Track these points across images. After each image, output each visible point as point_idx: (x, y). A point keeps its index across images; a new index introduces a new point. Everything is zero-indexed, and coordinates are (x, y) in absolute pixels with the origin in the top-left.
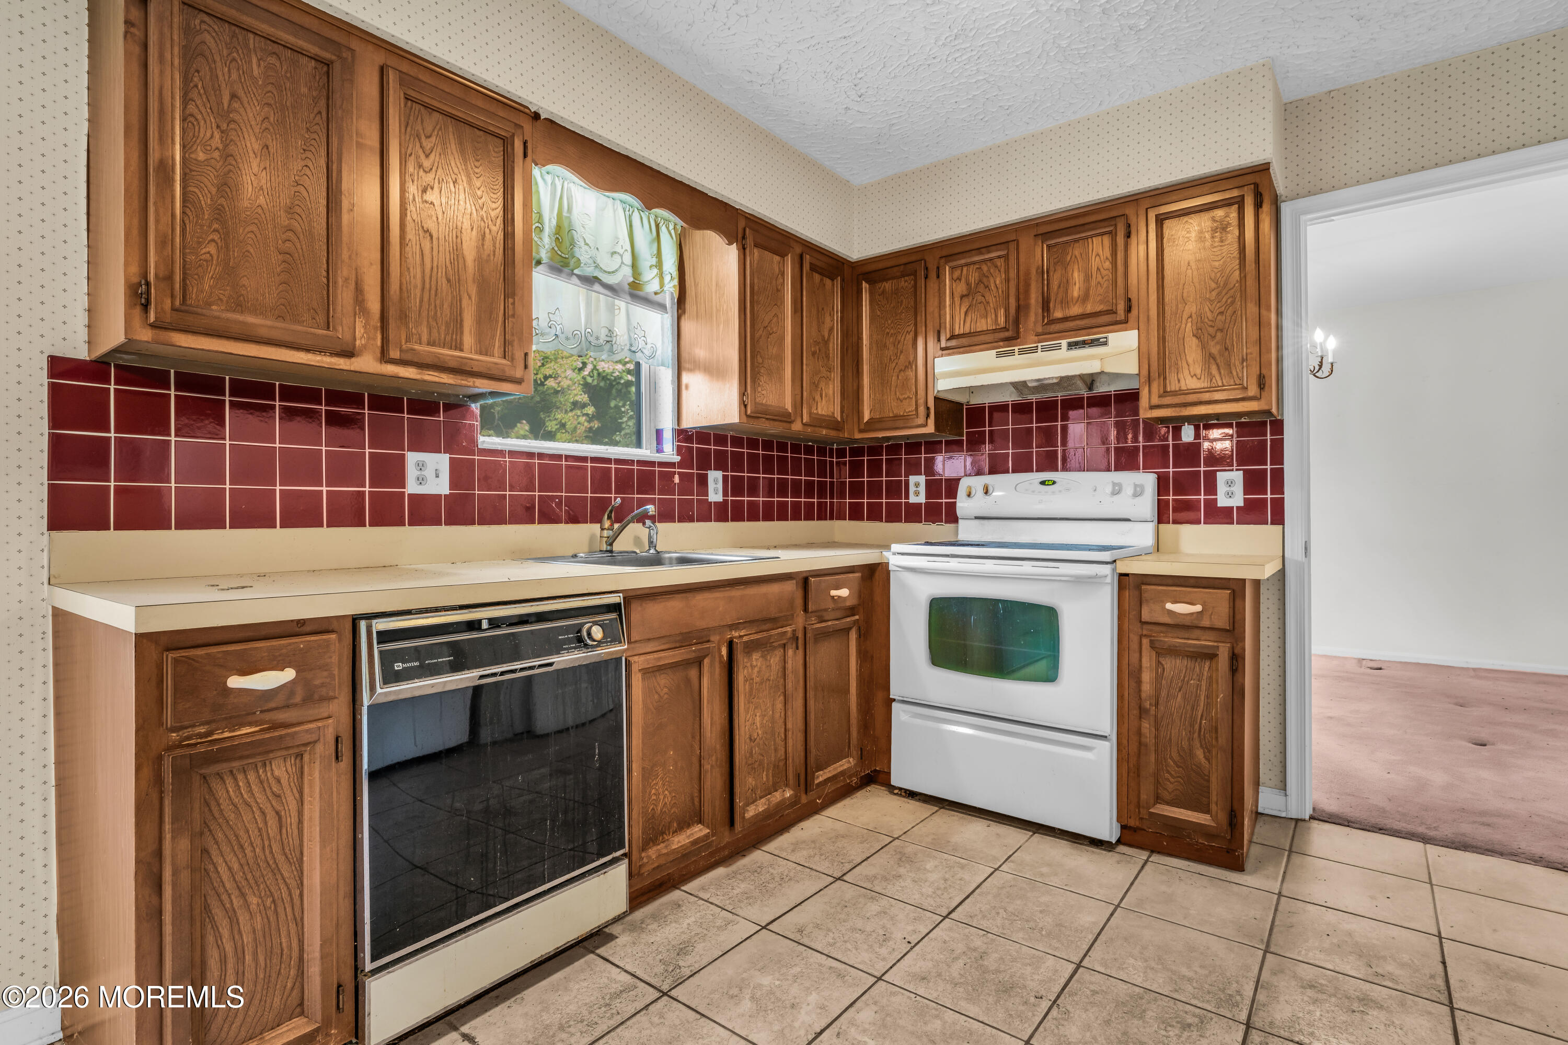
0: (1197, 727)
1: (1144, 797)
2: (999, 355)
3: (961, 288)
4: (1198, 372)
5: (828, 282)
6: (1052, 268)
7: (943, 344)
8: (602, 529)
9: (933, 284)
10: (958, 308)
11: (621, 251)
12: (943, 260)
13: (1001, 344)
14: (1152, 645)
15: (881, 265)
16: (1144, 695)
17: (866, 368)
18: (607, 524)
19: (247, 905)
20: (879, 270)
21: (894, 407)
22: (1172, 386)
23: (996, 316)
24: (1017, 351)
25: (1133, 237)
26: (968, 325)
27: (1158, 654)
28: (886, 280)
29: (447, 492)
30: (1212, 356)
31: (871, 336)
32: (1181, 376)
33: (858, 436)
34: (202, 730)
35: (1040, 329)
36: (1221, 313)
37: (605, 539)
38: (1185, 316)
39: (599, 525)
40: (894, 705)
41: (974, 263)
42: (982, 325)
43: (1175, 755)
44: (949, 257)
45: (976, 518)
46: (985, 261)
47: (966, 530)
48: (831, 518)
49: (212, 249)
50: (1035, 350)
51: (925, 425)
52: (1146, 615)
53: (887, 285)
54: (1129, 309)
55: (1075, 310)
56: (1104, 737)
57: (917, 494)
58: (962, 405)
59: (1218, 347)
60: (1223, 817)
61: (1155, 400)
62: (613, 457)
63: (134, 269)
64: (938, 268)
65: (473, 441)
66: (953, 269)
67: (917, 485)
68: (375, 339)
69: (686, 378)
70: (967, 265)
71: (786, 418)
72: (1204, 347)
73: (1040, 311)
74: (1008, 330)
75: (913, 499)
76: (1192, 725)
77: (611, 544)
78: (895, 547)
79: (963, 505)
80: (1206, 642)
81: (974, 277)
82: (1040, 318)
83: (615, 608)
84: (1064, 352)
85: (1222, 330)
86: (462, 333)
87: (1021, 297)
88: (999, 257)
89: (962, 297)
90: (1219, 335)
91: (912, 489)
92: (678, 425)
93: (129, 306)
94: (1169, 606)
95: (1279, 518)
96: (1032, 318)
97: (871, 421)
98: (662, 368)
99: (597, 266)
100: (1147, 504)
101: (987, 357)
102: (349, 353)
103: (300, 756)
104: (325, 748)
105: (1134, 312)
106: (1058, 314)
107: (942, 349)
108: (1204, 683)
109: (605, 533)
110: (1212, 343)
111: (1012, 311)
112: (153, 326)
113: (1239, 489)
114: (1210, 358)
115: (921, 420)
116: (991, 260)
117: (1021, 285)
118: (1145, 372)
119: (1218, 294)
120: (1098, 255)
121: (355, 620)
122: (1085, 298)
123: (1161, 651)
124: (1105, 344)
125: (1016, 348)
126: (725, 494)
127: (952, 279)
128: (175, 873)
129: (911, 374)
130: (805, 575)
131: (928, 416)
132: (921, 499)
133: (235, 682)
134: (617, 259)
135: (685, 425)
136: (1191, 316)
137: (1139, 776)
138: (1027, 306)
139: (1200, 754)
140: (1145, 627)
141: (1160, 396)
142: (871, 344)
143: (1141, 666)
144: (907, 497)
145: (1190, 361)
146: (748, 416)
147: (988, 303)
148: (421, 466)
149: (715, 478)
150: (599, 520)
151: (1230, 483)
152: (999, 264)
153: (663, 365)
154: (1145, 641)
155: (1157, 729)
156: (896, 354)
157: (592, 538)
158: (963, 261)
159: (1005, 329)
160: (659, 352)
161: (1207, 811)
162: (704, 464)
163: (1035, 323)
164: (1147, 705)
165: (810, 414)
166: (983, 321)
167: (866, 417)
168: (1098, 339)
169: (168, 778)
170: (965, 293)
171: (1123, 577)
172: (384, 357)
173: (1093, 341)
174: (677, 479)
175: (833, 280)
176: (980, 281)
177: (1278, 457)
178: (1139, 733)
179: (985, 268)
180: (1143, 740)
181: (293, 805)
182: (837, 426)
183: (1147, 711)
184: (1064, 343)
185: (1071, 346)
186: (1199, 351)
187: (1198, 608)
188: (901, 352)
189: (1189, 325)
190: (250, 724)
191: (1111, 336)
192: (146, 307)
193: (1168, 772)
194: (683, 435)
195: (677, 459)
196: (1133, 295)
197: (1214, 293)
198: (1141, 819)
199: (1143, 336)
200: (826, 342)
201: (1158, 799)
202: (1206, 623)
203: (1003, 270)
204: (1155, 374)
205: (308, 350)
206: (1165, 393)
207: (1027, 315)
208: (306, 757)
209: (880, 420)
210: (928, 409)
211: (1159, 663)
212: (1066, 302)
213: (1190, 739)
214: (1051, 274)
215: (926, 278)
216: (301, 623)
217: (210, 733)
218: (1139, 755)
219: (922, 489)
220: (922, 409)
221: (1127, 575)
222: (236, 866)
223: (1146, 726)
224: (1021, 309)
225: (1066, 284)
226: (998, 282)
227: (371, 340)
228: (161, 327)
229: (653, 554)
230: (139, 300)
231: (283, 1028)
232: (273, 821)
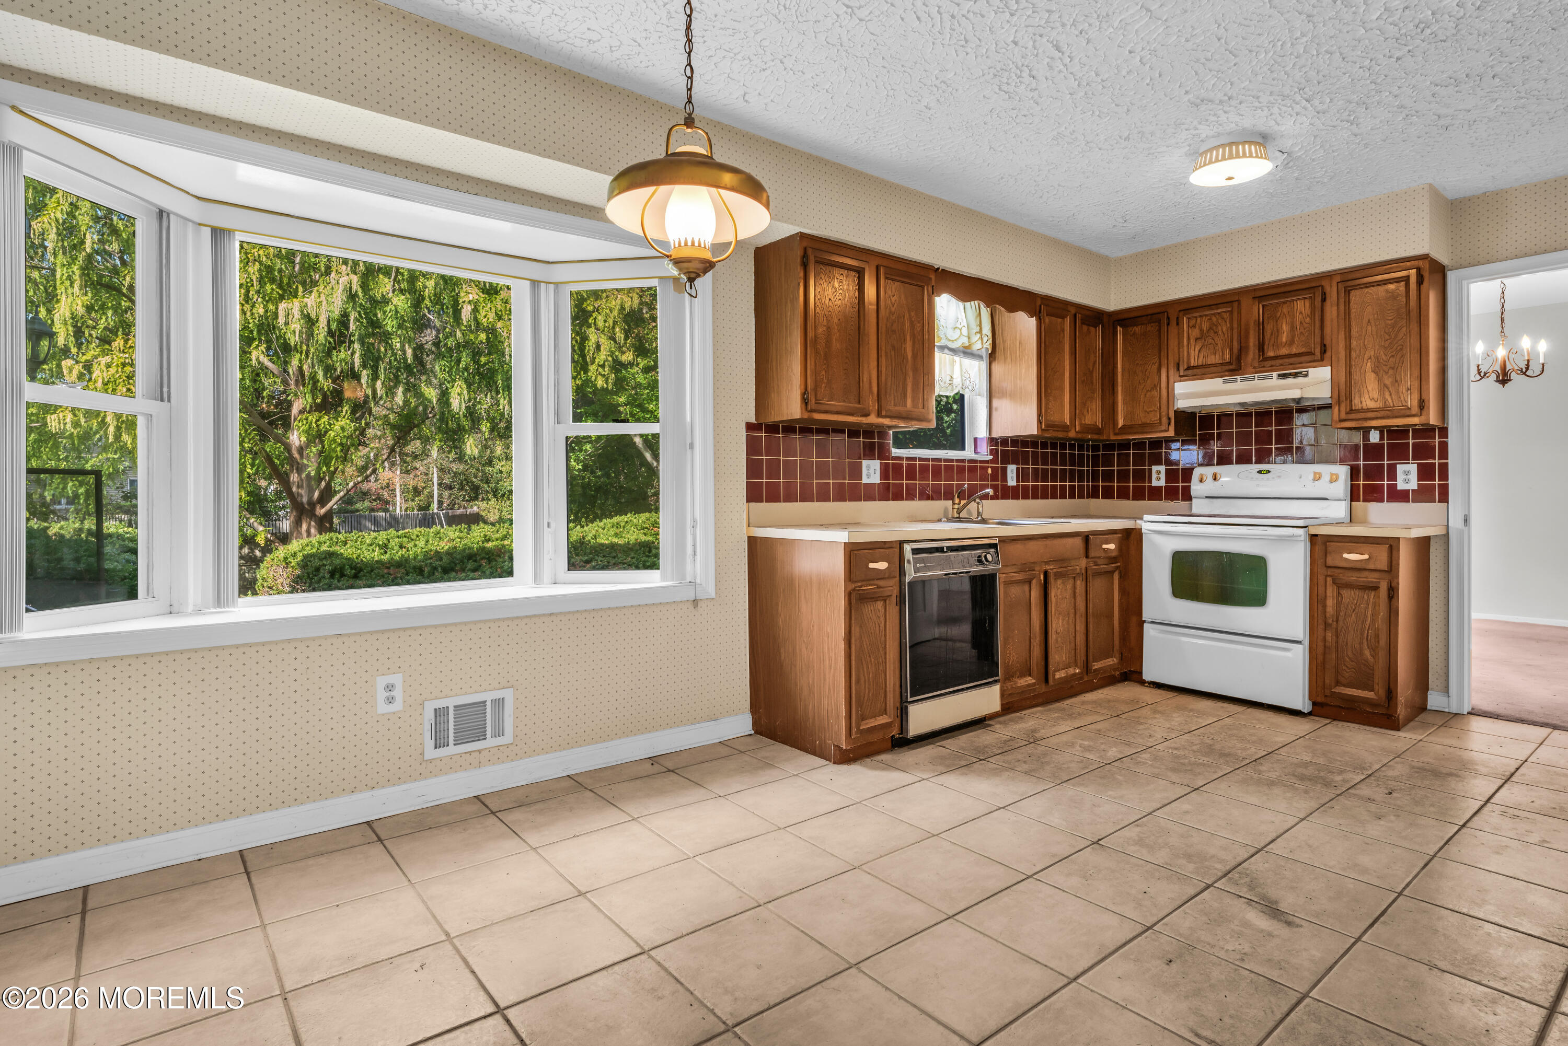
0: (1365, 635)
1: (1327, 681)
2: (1225, 382)
3: (1195, 333)
4: (1376, 396)
5: (1092, 329)
6: (1266, 321)
7: (1182, 374)
8: (954, 504)
9: (1173, 329)
10: (1193, 348)
11: (960, 327)
12: (1181, 313)
13: (1227, 373)
14: (1334, 582)
15: (1132, 315)
16: (1328, 615)
17: (1120, 389)
18: (957, 501)
19: (871, 661)
20: (1130, 318)
21: (1142, 417)
22: (1356, 405)
23: (1223, 354)
24: (1239, 380)
25: (1328, 302)
26: (1201, 359)
27: (1338, 588)
28: (1137, 325)
29: (879, 482)
30: (1385, 386)
31: (1124, 365)
32: (1363, 399)
33: (1113, 437)
34: (859, 584)
35: (1256, 364)
36: (1393, 356)
37: (955, 510)
38: (1366, 358)
39: (951, 502)
40: (1145, 625)
41: (1206, 315)
42: (1212, 360)
43: (1350, 653)
44: (1186, 311)
45: (1207, 497)
46: (1214, 314)
47: (1198, 506)
48: (1088, 497)
49: (823, 373)
50: (1253, 379)
51: (1167, 430)
52: (1330, 562)
53: (1137, 329)
54: (1324, 352)
55: (1284, 351)
56: (1299, 642)
57: (1158, 479)
58: (1195, 414)
59: (1390, 380)
60: (1382, 692)
61: (1343, 416)
62: (955, 458)
63: (803, 387)
64: (1178, 318)
65: (890, 452)
66: (1189, 319)
67: (1158, 472)
68: (876, 407)
69: (996, 403)
70: (1200, 316)
71: (1065, 428)
72: (1380, 379)
73: (1257, 351)
74: (1232, 364)
75: (1155, 483)
76: (1362, 634)
77: (959, 514)
78: (1146, 517)
79: (1196, 488)
80: (1372, 578)
81: (1206, 325)
82: (1257, 357)
83: (994, 546)
84: (1274, 380)
85: (1393, 368)
87: (1243, 341)
88: (1225, 312)
89: (1196, 339)
90: (1391, 372)
91: (1154, 476)
92: (990, 435)
93: (802, 403)
94: (1345, 556)
95: (1444, 497)
96: (1251, 356)
97: (1124, 427)
98: (979, 397)
99: (947, 339)
100: (1341, 487)
101: (1216, 383)
102: (867, 415)
103: (885, 601)
104: (894, 599)
105: (1328, 354)
106: (1271, 354)
107: (1181, 376)
108: (1370, 606)
109: (956, 506)
110: (1385, 377)
111: (1236, 351)
112: (809, 411)
113: (1414, 477)
114: (1384, 387)
115: (1164, 427)
116: (1219, 313)
117: (1242, 333)
118: (1336, 396)
119: (1391, 343)
120: (1301, 313)
121: (901, 544)
122: (1291, 343)
123: (1341, 586)
124: (1306, 375)
125: (1238, 377)
126: (1018, 481)
127: (1188, 326)
128: (856, 641)
129: (1156, 394)
130: (1086, 534)
131: (1169, 424)
132: (1162, 483)
133: (871, 565)
134: (958, 331)
135: (994, 435)
136: (1370, 358)
137: (1324, 668)
138: (1247, 348)
139: (1367, 653)
140: (1330, 570)
141: (1347, 413)
142: (1124, 371)
143: (1326, 596)
144: (1150, 481)
145: (1370, 389)
146: (1043, 430)
147: (1217, 344)
148: (868, 467)
149: (1012, 469)
150: (952, 499)
151: (1407, 473)
152: (1225, 316)
153: (979, 395)
154: (1329, 579)
155: (1337, 637)
156: (1144, 380)
157: (946, 510)
158: (1197, 314)
159: (1230, 363)
160: (977, 387)
161: (1372, 690)
162: (1005, 461)
163: (1253, 359)
164: (1330, 621)
165: (1081, 424)
166: (1213, 357)
167: (1120, 425)
168: (1301, 372)
169: (853, 601)
170: (1199, 336)
171: (1313, 538)
172: (879, 415)
173: (1297, 373)
174: (990, 471)
175: (1096, 327)
176: (1211, 328)
177: (1444, 453)
178: (1325, 640)
179: (1214, 319)
180: (1327, 644)
181: (883, 623)
182: (1098, 431)
183: (1330, 625)
184: (1275, 374)
185: (1280, 376)
186: (1377, 383)
187: (1366, 557)
188: (1148, 377)
189: (1369, 364)
190: (872, 585)
191: (1310, 370)
192: (806, 404)
193: (1345, 665)
194: (993, 441)
195: (991, 457)
196: (1327, 342)
197: (1388, 343)
198: (1326, 696)
199: (1334, 371)
200: (1091, 373)
201: (1338, 683)
202: (1371, 566)
203: (1228, 321)
204: (1343, 398)
205: (853, 415)
206: (1351, 411)
207: (1247, 353)
208: (888, 602)
209: (1131, 427)
210: (1169, 419)
211: (1339, 593)
212: (1277, 346)
213: (1361, 643)
214: (1265, 325)
215: (1168, 324)
216: (885, 542)
217: (861, 587)
218: (1324, 654)
219: (1163, 476)
220: (1164, 420)
221: (1316, 535)
222: (868, 644)
223: (1329, 635)
224: (1242, 350)
225: (1277, 333)
226: (1224, 330)
227: (874, 406)
228: (811, 411)
229: (980, 518)
230: (805, 401)
231: (881, 717)
232: (877, 625)
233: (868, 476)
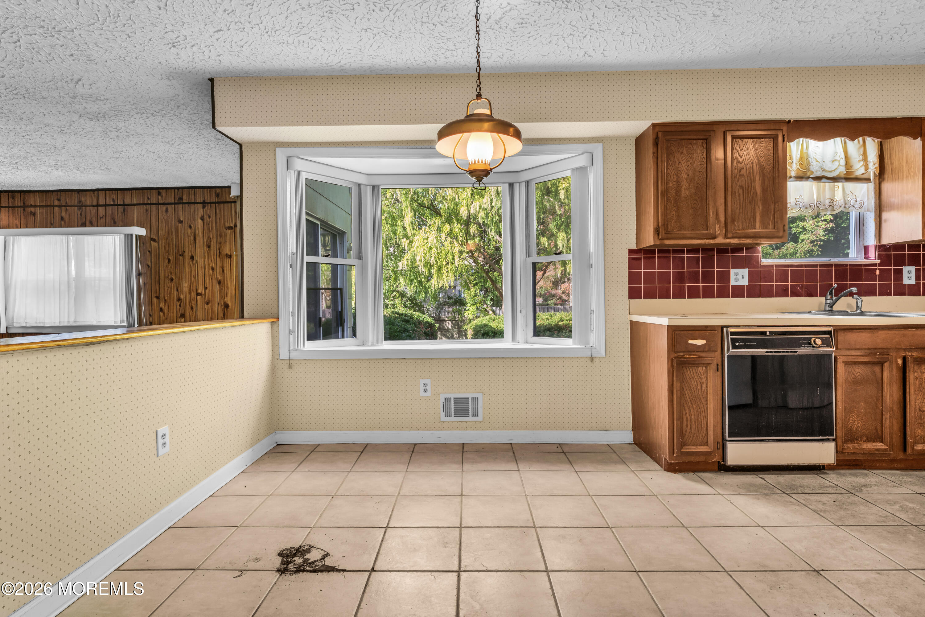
8: (826, 300)
11: (839, 159)
18: (829, 297)
19: (693, 407)
29: (747, 284)
34: (682, 354)
37: (827, 305)
39: (824, 298)
49: (674, 213)
62: (833, 263)
63: (656, 224)
65: (759, 262)
68: (723, 231)
69: (885, 215)
77: (832, 307)
83: (829, 333)
86: (756, 222)
92: (880, 242)
93: (654, 235)
98: (868, 213)
99: (824, 170)
102: (714, 237)
103: (706, 367)
104: (713, 366)
109: (828, 302)
112: (660, 239)
121: (723, 327)
126: (918, 280)
128: (677, 391)
133: (690, 342)
134: (836, 164)
135: (885, 242)
148: (736, 274)
149: (909, 270)
150: (825, 296)
153: (868, 210)
157: (820, 304)
160: (865, 204)
162: (900, 263)
169: (675, 365)
172: (726, 237)
174: (878, 272)
181: (705, 382)
190: (693, 355)
192: (658, 234)
194: (883, 248)
195: (878, 261)
205: (701, 239)
208: (708, 368)
216: (707, 327)
217: (684, 356)
222: (690, 395)
227: (721, 231)
228: (662, 239)
229: (859, 311)
230: (657, 232)
231: (702, 447)
232: (699, 385)
233: (736, 280)
